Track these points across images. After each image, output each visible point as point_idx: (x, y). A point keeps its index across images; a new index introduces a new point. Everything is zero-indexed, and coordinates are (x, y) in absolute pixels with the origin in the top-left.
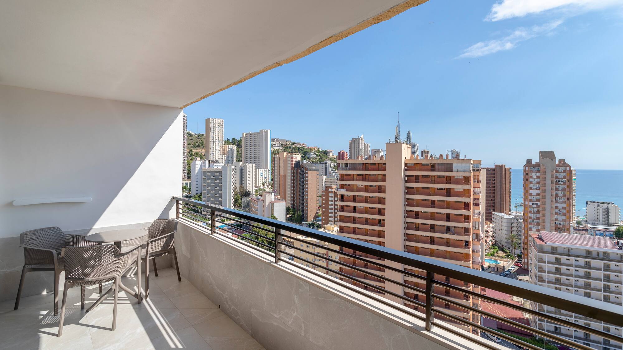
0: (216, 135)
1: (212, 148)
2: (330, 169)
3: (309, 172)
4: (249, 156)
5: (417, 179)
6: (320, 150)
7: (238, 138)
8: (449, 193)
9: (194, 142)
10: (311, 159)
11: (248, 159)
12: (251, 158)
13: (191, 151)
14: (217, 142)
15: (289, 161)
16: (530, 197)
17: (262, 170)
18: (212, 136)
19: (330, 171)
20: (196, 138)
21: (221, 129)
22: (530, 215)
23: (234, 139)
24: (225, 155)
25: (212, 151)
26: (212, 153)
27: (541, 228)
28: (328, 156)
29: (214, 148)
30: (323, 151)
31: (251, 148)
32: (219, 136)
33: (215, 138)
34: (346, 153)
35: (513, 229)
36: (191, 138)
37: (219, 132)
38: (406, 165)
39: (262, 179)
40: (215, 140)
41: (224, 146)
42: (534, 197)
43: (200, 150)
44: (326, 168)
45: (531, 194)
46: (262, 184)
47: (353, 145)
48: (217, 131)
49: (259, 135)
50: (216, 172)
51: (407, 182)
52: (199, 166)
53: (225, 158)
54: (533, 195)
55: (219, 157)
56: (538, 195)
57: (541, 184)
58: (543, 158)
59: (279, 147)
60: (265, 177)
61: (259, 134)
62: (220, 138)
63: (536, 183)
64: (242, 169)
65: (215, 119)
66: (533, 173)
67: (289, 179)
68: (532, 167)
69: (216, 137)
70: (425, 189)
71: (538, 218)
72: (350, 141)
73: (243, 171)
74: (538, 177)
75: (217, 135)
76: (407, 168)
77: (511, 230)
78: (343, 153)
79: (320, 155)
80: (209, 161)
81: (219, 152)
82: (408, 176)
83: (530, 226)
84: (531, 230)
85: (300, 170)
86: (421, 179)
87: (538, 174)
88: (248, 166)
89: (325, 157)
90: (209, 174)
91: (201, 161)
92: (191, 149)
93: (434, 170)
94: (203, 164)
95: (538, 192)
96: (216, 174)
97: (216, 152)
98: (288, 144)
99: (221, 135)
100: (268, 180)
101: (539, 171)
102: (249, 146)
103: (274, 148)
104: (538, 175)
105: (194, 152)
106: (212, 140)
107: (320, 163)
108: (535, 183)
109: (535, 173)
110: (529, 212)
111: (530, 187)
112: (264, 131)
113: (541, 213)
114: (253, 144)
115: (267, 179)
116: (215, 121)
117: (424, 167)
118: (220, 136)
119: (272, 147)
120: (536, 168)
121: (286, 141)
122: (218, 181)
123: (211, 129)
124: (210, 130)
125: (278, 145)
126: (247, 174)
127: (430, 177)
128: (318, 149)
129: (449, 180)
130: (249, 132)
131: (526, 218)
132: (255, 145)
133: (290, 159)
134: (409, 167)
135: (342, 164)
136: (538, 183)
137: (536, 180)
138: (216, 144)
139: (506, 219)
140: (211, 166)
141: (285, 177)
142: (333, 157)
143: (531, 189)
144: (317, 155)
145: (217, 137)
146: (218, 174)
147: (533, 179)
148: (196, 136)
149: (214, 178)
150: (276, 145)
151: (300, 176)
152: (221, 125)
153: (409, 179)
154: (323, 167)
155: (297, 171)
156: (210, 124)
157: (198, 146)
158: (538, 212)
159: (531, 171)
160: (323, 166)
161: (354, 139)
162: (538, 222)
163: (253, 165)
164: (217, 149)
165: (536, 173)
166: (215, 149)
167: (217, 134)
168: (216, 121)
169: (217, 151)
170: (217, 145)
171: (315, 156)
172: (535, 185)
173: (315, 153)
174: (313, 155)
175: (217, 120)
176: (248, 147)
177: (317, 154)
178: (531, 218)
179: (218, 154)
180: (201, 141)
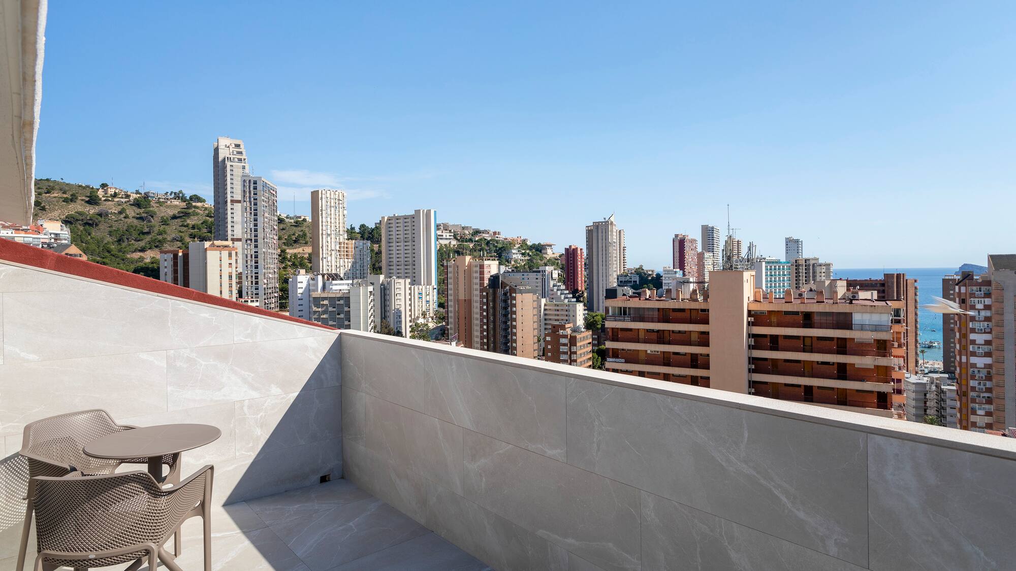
0: (331, 222)
1: (324, 248)
2: (552, 283)
3: (519, 297)
4: (394, 260)
5: (774, 343)
6: (529, 243)
7: (371, 225)
8: (842, 372)
9: (288, 234)
10: (513, 263)
11: (393, 266)
12: (398, 263)
13: (283, 251)
14: (333, 236)
15: (476, 272)
16: (971, 348)
17: (420, 287)
18: (324, 224)
19: (551, 286)
20: (291, 225)
21: (341, 209)
22: (972, 383)
23: (363, 226)
24: (350, 260)
25: (323, 253)
26: (324, 256)
27: (997, 410)
28: (544, 255)
29: (328, 246)
30: (534, 244)
31: (398, 244)
32: (337, 223)
33: (329, 227)
34: (581, 249)
35: (928, 404)
36: (282, 226)
37: (337, 215)
38: (750, 313)
39: (421, 305)
40: (329, 233)
41: (346, 241)
42: (979, 348)
43: (300, 250)
44: (543, 281)
45: (973, 342)
46: (422, 315)
47: (595, 234)
48: (332, 215)
49: (413, 220)
50: (339, 299)
51: (752, 349)
52: (304, 285)
53: (350, 265)
54: (977, 342)
55: (338, 263)
56: (988, 343)
57: (993, 321)
58: (997, 269)
59: (449, 239)
60: (428, 302)
61: (414, 218)
62: (339, 227)
63: (983, 319)
64: (385, 289)
65: (328, 192)
66: (976, 300)
67: (477, 308)
68: (975, 288)
69: (331, 226)
70: (791, 362)
71: (989, 390)
72: (588, 227)
73: (388, 292)
74: (987, 307)
75: (333, 222)
76: (753, 320)
77: (925, 406)
78: (575, 250)
79: (528, 254)
80: (323, 276)
81: (338, 254)
82: (754, 336)
83: (972, 405)
84: (974, 412)
85: (500, 292)
86: (781, 342)
87: (988, 301)
88: (397, 283)
89: (538, 257)
90: (326, 302)
91: (308, 277)
92: (284, 247)
93: (810, 326)
94: (311, 282)
95: (988, 337)
96: (338, 302)
97: (331, 254)
98: (467, 233)
99: (341, 221)
100: (433, 306)
101: (988, 295)
102: (394, 242)
103: (441, 241)
104: (986, 303)
105: (288, 253)
106: (324, 232)
107: (531, 272)
108: (981, 319)
109: (980, 299)
110: (969, 378)
111: (971, 326)
112: (423, 211)
113: (994, 380)
114: (401, 236)
115: (431, 305)
116: (328, 196)
117: (789, 318)
118: (339, 223)
119: (437, 239)
120: (983, 288)
121: (463, 228)
122: (342, 316)
123: (322, 210)
124: (320, 213)
125: (448, 237)
126: (394, 298)
127: (802, 338)
128: (524, 241)
129: (842, 347)
130: (394, 215)
131: (964, 389)
132: (406, 240)
133: (478, 269)
134: (757, 318)
135: (614, 308)
136: (987, 319)
137: (984, 314)
138: (331, 238)
139: (913, 384)
140: (327, 285)
141: (469, 302)
142: (553, 256)
143: (973, 331)
144: (523, 254)
145: (333, 225)
146: (342, 302)
147: (977, 312)
148: (291, 223)
149: (334, 309)
150: (444, 237)
151: (500, 305)
152: (341, 202)
153: (758, 342)
154: (537, 279)
155: (495, 294)
156: (320, 201)
157: (295, 242)
158: (989, 378)
159: (972, 295)
160: (537, 277)
161: (596, 223)
162: (988, 397)
163: (405, 281)
164: (333, 248)
165: (982, 299)
166: (329, 249)
167: (332, 219)
168: (330, 194)
169: (333, 252)
170: (333, 240)
171: (520, 257)
172: (981, 323)
173: (519, 251)
174: (516, 255)
175: (332, 193)
176: (392, 243)
177: (523, 251)
178: (973, 389)
179: (336, 258)
180: (302, 231)
